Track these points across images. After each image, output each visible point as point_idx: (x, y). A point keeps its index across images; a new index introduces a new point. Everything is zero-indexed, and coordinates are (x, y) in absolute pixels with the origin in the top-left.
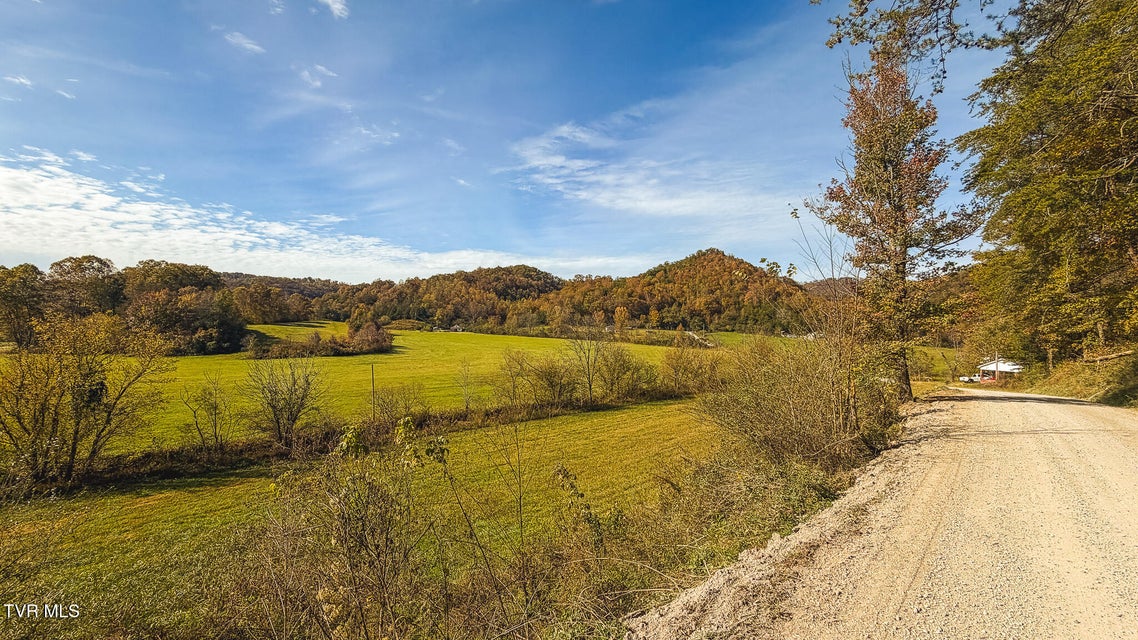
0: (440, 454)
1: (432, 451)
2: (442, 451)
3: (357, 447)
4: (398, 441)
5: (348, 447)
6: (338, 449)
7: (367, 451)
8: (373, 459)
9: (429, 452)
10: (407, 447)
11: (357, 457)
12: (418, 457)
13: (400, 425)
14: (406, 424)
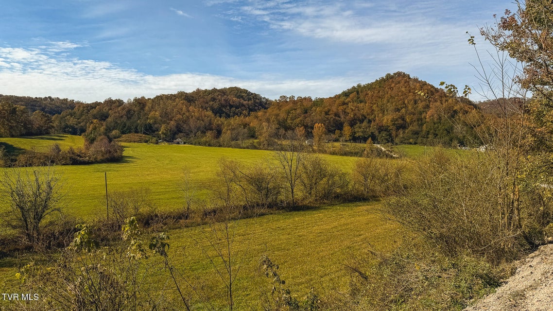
0: (161, 248)
1: (155, 246)
2: (163, 245)
3: (89, 242)
4: (125, 237)
5: (81, 242)
6: (73, 244)
7: (98, 246)
8: (103, 253)
9: (152, 246)
10: (133, 242)
11: (89, 251)
12: (142, 251)
13: (125, 224)
14: (132, 222)
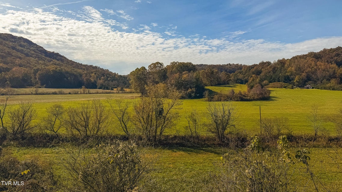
0: (305, 160)
1: (299, 157)
2: (306, 157)
3: (258, 147)
4: (279, 147)
5: (254, 147)
6: (250, 146)
7: (263, 150)
8: (266, 154)
9: (297, 156)
10: (284, 152)
11: (258, 152)
12: (290, 158)
13: (280, 139)
14: (284, 139)
